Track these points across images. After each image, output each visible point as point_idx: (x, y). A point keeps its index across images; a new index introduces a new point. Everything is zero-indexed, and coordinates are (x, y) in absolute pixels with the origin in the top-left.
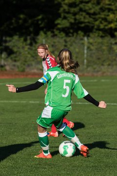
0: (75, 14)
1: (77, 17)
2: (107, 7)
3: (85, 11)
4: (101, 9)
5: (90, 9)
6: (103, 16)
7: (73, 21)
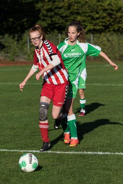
0: (51, 17)
1: (53, 19)
2: (75, 11)
3: (59, 15)
4: (71, 13)
5: (63, 13)
6: (72, 18)
7: (50, 22)
